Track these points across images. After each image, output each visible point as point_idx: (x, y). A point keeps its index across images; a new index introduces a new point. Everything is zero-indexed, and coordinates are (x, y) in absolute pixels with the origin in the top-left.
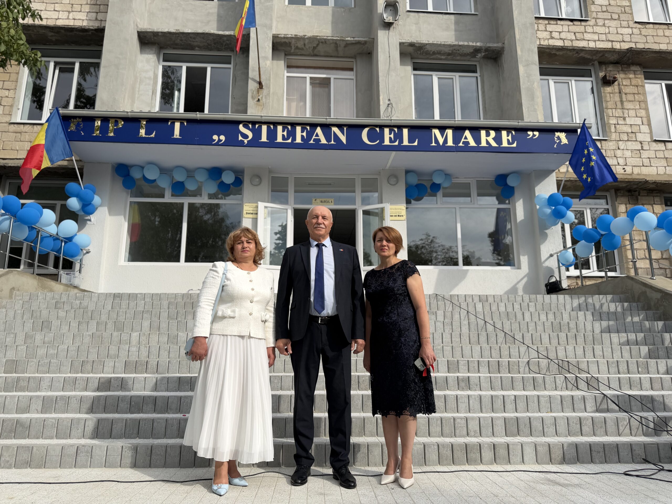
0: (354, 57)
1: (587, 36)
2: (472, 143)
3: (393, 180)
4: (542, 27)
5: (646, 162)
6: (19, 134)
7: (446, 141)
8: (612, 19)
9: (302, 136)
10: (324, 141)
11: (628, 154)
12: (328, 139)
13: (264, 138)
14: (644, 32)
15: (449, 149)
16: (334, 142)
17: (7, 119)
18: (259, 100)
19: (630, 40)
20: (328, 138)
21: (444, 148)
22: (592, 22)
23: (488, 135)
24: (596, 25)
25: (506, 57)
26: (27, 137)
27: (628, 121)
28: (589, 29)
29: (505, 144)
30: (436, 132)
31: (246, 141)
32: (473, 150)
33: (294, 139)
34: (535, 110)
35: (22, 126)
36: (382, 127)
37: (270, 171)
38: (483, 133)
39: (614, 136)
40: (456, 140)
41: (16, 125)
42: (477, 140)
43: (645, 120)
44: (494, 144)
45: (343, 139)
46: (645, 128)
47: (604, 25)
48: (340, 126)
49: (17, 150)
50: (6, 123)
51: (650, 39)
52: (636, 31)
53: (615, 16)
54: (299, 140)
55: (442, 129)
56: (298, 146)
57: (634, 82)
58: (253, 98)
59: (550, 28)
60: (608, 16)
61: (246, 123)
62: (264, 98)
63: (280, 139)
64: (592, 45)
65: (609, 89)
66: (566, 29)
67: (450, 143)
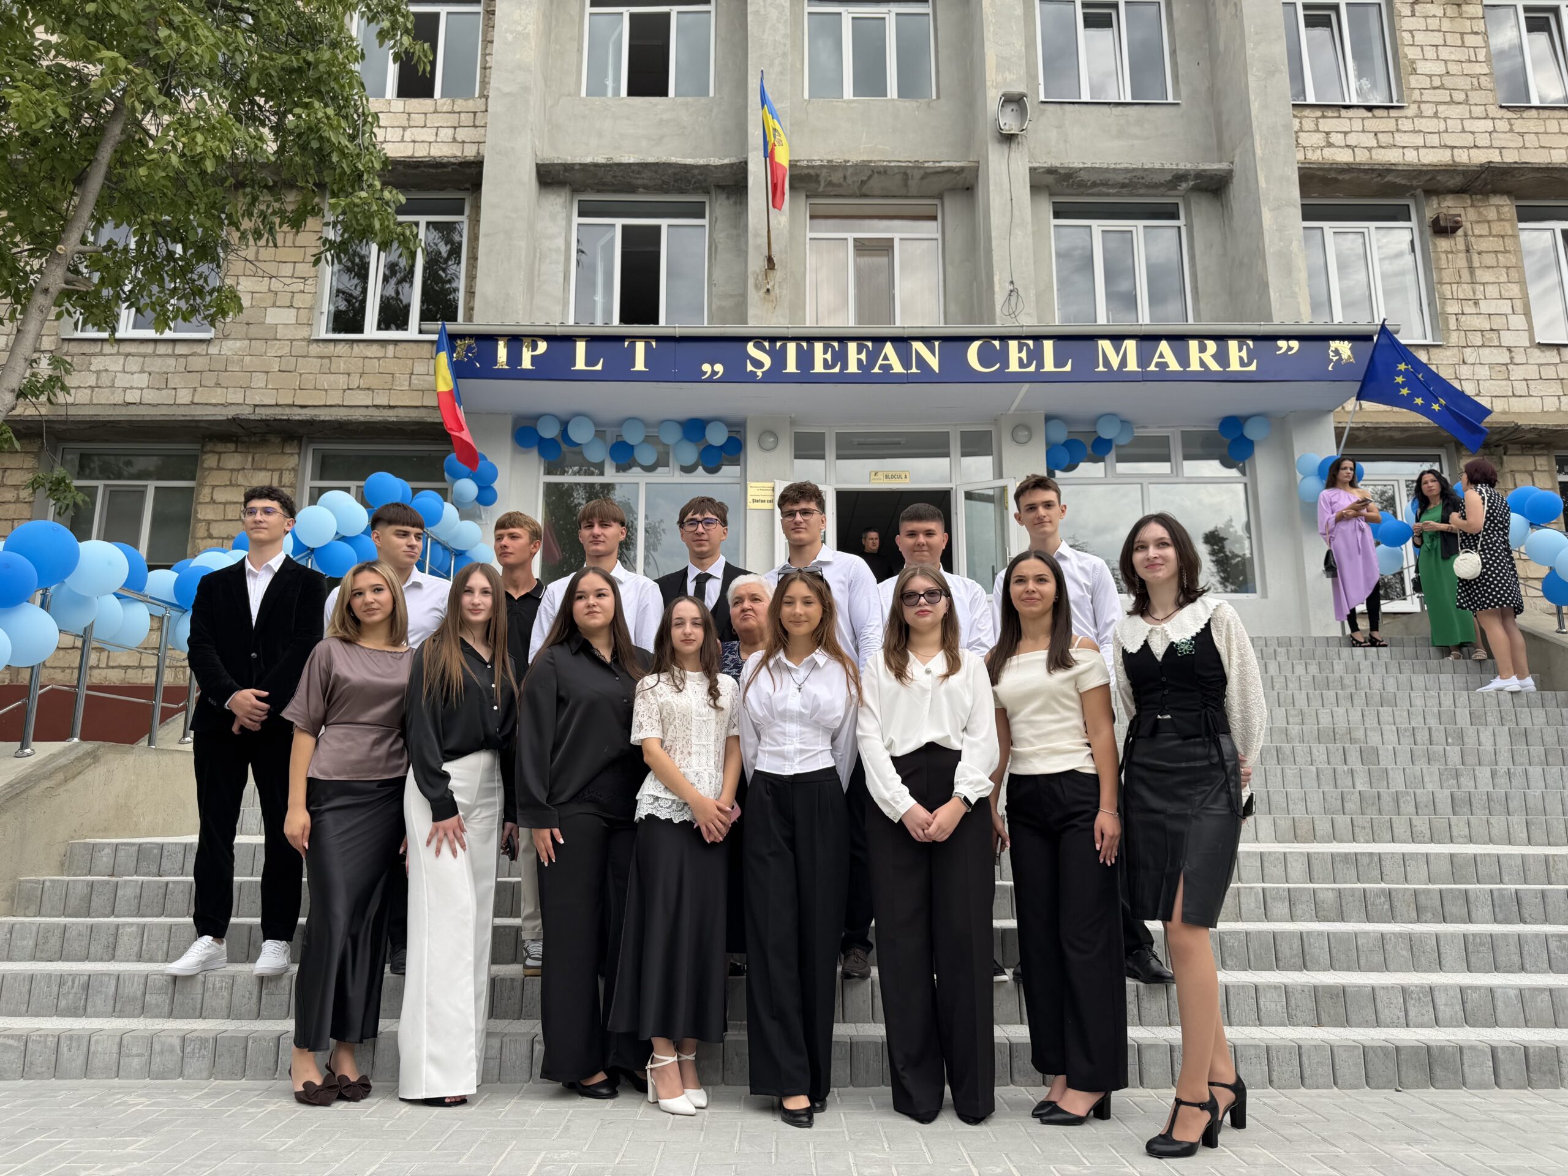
0: (940, 196)
1: (1401, 139)
2: (1174, 366)
3: (1022, 434)
4: (1308, 124)
5: (1521, 387)
6: (327, 361)
7: (1123, 362)
8: (1452, 102)
9: (859, 361)
10: (898, 368)
11: (1483, 372)
12: (906, 364)
13: (791, 367)
14: (1519, 126)
15: (1132, 378)
16: (917, 368)
17: (304, 333)
18: (768, 290)
19: (1489, 144)
20: (906, 362)
21: (1119, 376)
22: (1412, 110)
23: (1202, 350)
24: (1420, 115)
25: (1236, 189)
26: (342, 365)
27: (1484, 307)
28: (1405, 125)
29: (1235, 366)
30: (1105, 345)
31: (759, 373)
32: (1175, 377)
33: (845, 365)
34: (1294, 295)
35: (332, 344)
36: (1004, 339)
37: (793, 423)
38: (1193, 345)
39: (1454, 338)
40: (1143, 359)
41: (320, 344)
42: (1183, 359)
43: (1519, 305)
44: (1214, 366)
45: (934, 362)
46: (1519, 321)
47: (1436, 115)
48: (927, 340)
49: (326, 390)
50: (303, 340)
51: (1531, 140)
52: (1502, 125)
53: (1459, 96)
54: (853, 368)
55: (1117, 339)
56: (852, 379)
57: (1496, 228)
58: (757, 287)
59: (1325, 124)
60: (1444, 95)
61: (758, 340)
62: (776, 287)
63: (819, 368)
64: (1411, 157)
65: (1443, 244)
66: (1357, 125)
67: (1132, 365)
